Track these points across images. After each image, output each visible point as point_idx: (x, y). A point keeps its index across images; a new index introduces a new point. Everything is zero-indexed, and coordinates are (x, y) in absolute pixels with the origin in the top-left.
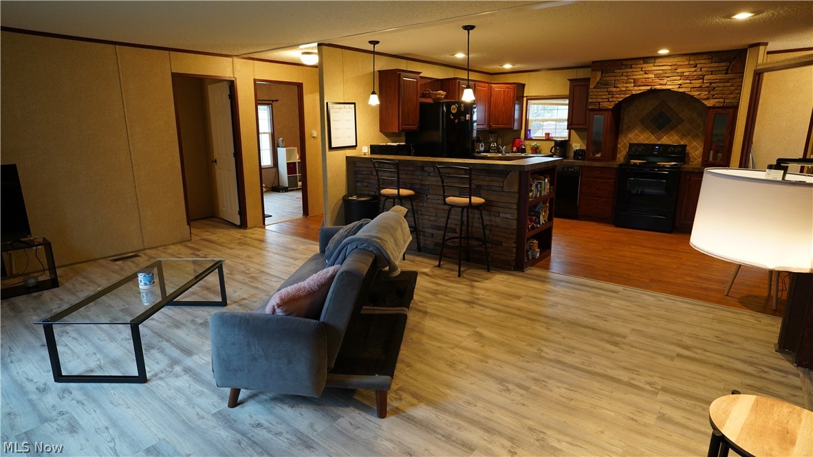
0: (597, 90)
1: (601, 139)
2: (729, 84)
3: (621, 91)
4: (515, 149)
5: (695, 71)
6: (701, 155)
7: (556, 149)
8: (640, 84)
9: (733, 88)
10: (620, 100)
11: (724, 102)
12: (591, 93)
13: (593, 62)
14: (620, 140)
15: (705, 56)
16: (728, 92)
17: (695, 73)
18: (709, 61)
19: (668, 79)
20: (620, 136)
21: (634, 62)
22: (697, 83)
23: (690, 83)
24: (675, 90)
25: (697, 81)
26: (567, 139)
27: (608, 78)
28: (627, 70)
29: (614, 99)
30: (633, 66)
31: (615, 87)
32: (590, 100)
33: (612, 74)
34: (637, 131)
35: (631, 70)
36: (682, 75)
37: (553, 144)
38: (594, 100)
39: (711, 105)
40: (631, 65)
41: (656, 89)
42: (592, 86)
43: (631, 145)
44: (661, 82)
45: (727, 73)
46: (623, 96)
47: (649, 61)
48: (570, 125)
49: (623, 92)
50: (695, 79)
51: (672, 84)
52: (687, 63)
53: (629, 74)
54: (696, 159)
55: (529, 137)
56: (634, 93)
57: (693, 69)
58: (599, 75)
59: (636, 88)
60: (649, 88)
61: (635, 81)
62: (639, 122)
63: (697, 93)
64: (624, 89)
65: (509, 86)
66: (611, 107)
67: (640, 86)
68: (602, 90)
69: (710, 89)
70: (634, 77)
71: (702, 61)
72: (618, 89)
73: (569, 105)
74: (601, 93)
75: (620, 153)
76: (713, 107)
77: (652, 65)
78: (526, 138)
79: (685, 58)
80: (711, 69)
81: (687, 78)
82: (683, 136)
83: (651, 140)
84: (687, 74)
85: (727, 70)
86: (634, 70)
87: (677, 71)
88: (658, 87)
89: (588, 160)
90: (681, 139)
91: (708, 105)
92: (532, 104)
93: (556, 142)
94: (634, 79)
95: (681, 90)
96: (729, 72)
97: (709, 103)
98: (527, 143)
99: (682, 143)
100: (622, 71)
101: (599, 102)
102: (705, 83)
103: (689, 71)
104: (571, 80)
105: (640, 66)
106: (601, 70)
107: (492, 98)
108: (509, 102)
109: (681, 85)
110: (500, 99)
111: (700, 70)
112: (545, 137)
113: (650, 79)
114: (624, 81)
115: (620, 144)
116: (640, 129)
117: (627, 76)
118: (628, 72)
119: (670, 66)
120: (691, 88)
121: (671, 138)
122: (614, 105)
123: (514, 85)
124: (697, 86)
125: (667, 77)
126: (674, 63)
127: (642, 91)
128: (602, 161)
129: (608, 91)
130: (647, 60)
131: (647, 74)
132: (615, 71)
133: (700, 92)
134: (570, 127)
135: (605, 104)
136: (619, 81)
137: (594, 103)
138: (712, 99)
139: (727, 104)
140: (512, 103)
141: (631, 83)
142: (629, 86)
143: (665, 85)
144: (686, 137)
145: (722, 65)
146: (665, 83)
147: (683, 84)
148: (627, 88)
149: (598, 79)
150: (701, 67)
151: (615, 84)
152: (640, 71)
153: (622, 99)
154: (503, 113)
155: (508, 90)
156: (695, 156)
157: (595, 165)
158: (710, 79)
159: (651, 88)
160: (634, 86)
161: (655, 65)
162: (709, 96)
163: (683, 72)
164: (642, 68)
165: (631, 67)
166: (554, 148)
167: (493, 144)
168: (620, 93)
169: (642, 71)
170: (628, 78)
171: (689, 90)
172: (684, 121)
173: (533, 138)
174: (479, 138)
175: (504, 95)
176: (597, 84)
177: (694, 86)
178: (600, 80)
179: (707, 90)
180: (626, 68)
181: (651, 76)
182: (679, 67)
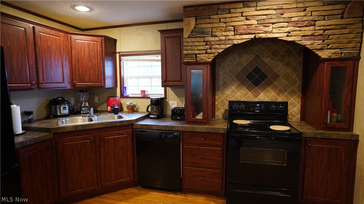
0: (193, 40)
1: (201, 95)
2: (346, 31)
3: (220, 40)
4: (109, 108)
5: (305, 16)
6: (299, 111)
7: (152, 109)
8: (242, 31)
9: (351, 36)
10: (220, 51)
11: (342, 53)
12: (185, 44)
13: (185, 7)
14: (217, 97)
16: (346, 41)
17: (305, 19)
19: (274, 26)
20: (217, 92)
21: (232, 6)
22: (308, 30)
23: (300, 31)
24: (283, 39)
25: (307, 28)
26: (163, 96)
27: (204, 26)
28: (225, 16)
29: (213, 51)
30: (232, 10)
31: (212, 36)
32: (185, 52)
33: (208, 21)
34: (233, 88)
35: (229, 15)
37: (148, 102)
38: (190, 52)
39: (327, 57)
40: (230, 9)
41: (260, 38)
42: (186, 35)
43: (231, 103)
44: (266, 29)
45: (342, 18)
46: (223, 46)
47: (250, 4)
48: (165, 81)
49: (222, 42)
50: (306, 26)
51: (279, 32)
52: (295, 5)
53: (228, 20)
54: (294, 116)
55: (125, 95)
56: (235, 42)
57: (303, 14)
58: (193, 21)
59: (237, 37)
60: (252, 36)
61: (235, 29)
62: (235, 78)
63: (309, 42)
64: (223, 38)
65: (94, 38)
66: (210, 60)
67: (241, 34)
68: (198, 39)
69: (323, 37)
70: (234, 24)
71: (312, 3)
72: (217, 39)
73: (162, 61)
74: (197, 44)
75: (218, 110)
76: (329, 60)
77: (254, 9)
78: (122, 96)
80: (323, 13)
81: (296, 24)
82: (280, 92)
83: (248, 97)
84: (296, 19)
85: (343, 14)
86: (233, 15)
87: (283, 16)
88: (263, 36)
89: (189, 123)
90: (279, 96)
91: (323, 57)
92: (125, 60)
93: (152, 100)
94: (234, 26)
95: (290, 39)
96: (345, 15)
97: (324, 54)
98: (123, 101)
99: (280, 99)
100: (220, 16)
101: (196, 54)
102: (317, 30)
103: (298, 15)
104: (162, 32)
105: (240, 10)
106: (194, 15)
107: (73, 51)
108: (96, 57)
109: (289, 33)
110: (84, 53)
111: (310, 15)
112: (141, 94)
113: (253, 26)
114: (222, 28)
115: (217, 101)
116: (236, 85)
117: (225, 23)
118: (227, 18)
119: (275, 10)
120: (302, 36)
121: (268, 94)
122: (213, 58)
123: (100, 38)
124: (308, 34)
125: (273, 24)
126: (280, 6)
127: (245, 41)
128: (204, 124)
129: (205, 40)
130: (248, 3)
131: (249, 20)
132: (211, 17)
133: (313, 41)
134: (165, 84)
135: (203, 56)
136: (217, 29)
137: (189, 56)
138: (327, 49)
139: (345, 55)
140: (100, 58)
141: (231, 31)
142: (229, 34)
143: (271, 33)
144: (283, 93)
145: (336, 8)
146: (270, 30)
147: (292, 31)
148: (227, 37)
149: (193, 27)
150: (312, 10)
151: (212, 32)
152: (240, 17)
153: (222, 50)
154: (89, 70)
155: (94, 44)
156: (294, 113)
157: (198, 130)
158: (324, 26)
159: (255, 36)
160: (234, 35)
161: (257, 9)
162: (323, 45)
163: (291, 18)
164: (242, 13)
165: (229, 12)
166: (150, 107)
167: (85, 104)
168: (219, 43)
169: (242, 16)
170: (227, 24)
171: (299, 38)
172: (279, 76)
173: (130, 96)
174: (63, 98)
175: (89, 48)
176: (192, 32)
177: (305, 34)
178: (195, 28)
179: (321, 38)
180: (223, 13)
181: (254, 22)
182: (286, 11)
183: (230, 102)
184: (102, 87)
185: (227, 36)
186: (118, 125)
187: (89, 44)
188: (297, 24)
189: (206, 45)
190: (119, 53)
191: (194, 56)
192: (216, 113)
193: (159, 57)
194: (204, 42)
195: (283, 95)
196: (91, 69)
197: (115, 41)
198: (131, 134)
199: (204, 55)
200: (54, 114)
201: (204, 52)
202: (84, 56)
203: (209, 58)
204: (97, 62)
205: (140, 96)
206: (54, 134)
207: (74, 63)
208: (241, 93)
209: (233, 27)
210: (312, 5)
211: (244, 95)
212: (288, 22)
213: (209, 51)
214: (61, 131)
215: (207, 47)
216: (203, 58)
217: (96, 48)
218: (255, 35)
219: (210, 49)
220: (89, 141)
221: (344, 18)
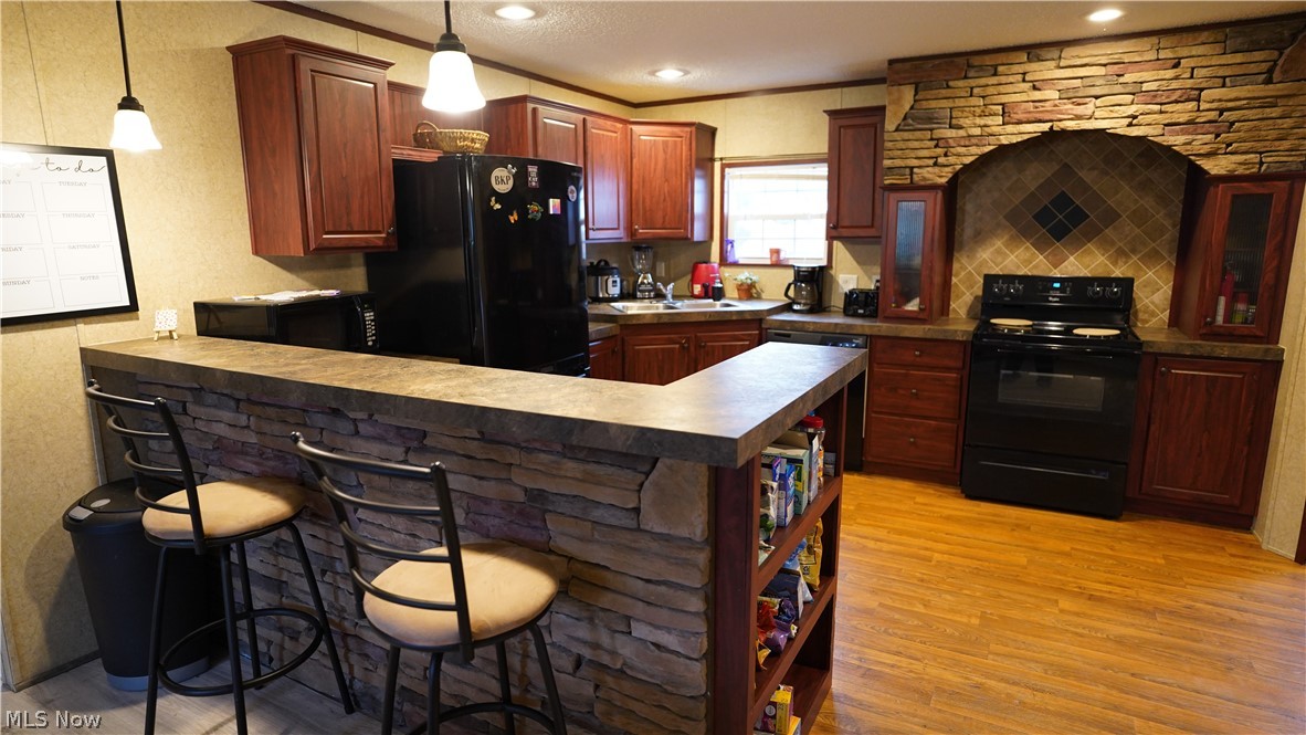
0: (906, 135)
1: (917, 261)
2: (1276, 112)
3: (969, 136)
4: (697, 289)
5: (1176, 78)
6: (1167, 304)
7: (798, 290)
8: (1021, 116)
9: (1288, 122)
10: (968, 160)
11: (1261, 163)
12: (888, 145)
13: (891, 62)
14: (956, 266)
15: (1204, 36)
16: (1273, 134)
17: (1174, 85)
18: (1218, 48)
19: (1099, 102)
20: (955, 254)
21: (1002, 58)
22: (1182, 112)
23: (1161, 112)
24: (1119, 131)
25: (1179, 107)
26: (824, 263)
27: (933, 104)
28: (983, 81)
29: (952, 159)
30: (1000, 69)
31: (950, 127)
32: (887, 163)
33: (944, 92)
34: (999, 243)
35: (994, 80)
36: (1136, 91)
37: (789, 276)
38: (898, 163)
39: (1223, 172)
40: (995, 67)
41: (1063, 131)
42: (890, 125)
43: (989, 280)
44: (1080, 110)
45: (1269, 81)
46: (974, 150)
47: (1044, 53)
48: (835, 228)
49: (974, 141)
50: (1177, 102)
51: (1109, 116)
52: (1152, 56)
53: (991, 90)
54: (1153, 314)
55: (730, 260)
56: (1005, 141)
57: (1170, 73)
58: (908, 94)
59: (1010, 128)
60: (1045, 127)
61: (1006, 110)
62: (1004, 221)
63: (1181, 139)
64: (977, 131)
65: (676, 130)
66: (944, 180)
67: (1020, 122)
68: (918, 134)
69: (1220, 127)
70: (1004, 99)
71: (1195, 51)
72: (962, 133)
73: (830, 178)
74: (916, 144)
75: (958, 297)
76: (1229, 178)
77: (1052, 64)
78: (724, 261)
79: (1146, 43)
80: (1222, 72)
81: (1152, 98)
82: (1120, 255)
83: (1035, 267)
84: (1153, 86)
85: (1270, 71)
86: (1003, 79)
87: (1121, 80)
88: (1071, 125)
89: (887, 319)
90: (1115, 263)
91: (1214, 172)
92: (735, 177)
93: (797, 272)
94: (1002, 104)
95: (1135, 132)
96: (1276, 76)
97: (1217, 167)
98: (727, 272)
99: (1117, 273)
100: (972, 82)
101: (912, 168)
102: (1203, 111)
103: (1159, 77)
104: (832, 114)
105: (1020, 68)
106: (912, 81)
107: (635, 161)
108: (679, 172)
109: (1135, 117)
110: (656, 164)
111: (1188, 75)
112: (771, 258)
113: (1048, 104)
114: (976, 109)
115: (956, 276)
116: (1006, 237)
117: (983, 97)
118: (987, 86)
119: (1105, 65)
120: (1165, 125)
121: (1087, 260)
122: (950, 175)
123: (688, 129)
124: (1181, 120)
125: (1097, 97)
126: (1116, 56)
127: (1026, 137)
128: (923, 321)
129: (934, 137)
130: (1038, 51)
131: (1039, 90)
132: (951, 83)
133: (1190, 137)
134: (834, 233)
135: (928, 172)
136: (962, 112)
137: (897, 171)
138: (1226, 153)
139: (1268, 167)
140: (687, 174)
141: (995, 115)
142: (989, 123)
143: (1090, 118)
144: (1127, 256)
145: (1255, 60)
146: (1089, 112)
147: (1141, 114)
148: (986, 129)
149: (907, 107)
150: (1193, 65)
151: (951, 118)
152: (1018, 82)
153: (971, 159)
154: (664, 200)
155: (675, 142)
156: (1152, 307)
157: (907, 334)
158: (1220, 100)
159: (1052, 127)
160: (1004, 124)
161: (1062, 64)
162: (1215, 146)
163: (1141, 83)
164: (1024, 74)
165: (993, 72)
166: (792, 286)
167: (644, 278)
168: (967, 143)
169: (1024, 81)
170: (988, 101)
171: (1158, 130)
172: (1120, 216)
173: (741, 262)
174: (606, 263)
175: (665, 152)
176: (905, 118)
177: (1173, 121)
178: (912, 108)
179: (1212, 130)
180: (981, 74)
181: (1050, 94)
182: (1131, 68)
183: (987, 277)
184: (687, 240)
185: (986, 126)
186: (734, 318)
187: (665, 143)
188: (1155, 96)
189: (936, 146)
190: (721, 159)
191: (908, 171)
192: (953, 305)
193: (823, 170)
194: (932, 139)
195: (1125, 263)
196: (668, 199)
197: (713, 131)
199: (928, 169)
200: (593, 295)
201: (931, 162)
202: (655, 169)
203: (941, 177)
204: (679, 183)
205: (768, 262)
206: (621, 326)
207: (635, 187)
208: (1016, 257)
209: (1000, 107)
210: (1194, 53)
211: (1025, 261)
212: (1134, 94)
213: (941, 160)
214: (634, 322)
215: (939, 151)
216: (927, 175)
217: (678, 152)
218: (1050, 124)
219: (946, 155)
221: (1275, 81)
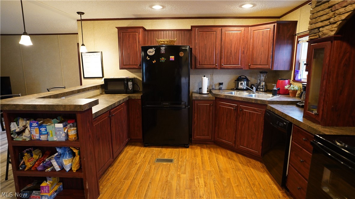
0: (318, 8)
29: (337, 18)
38: (313, 26)
42: (313, 5)
66: (333, 33)
74: (321, 13)
78: (294, 80)
93: (303, 86)
101: (319, 28)
122: (336, 29)
123: (273, 25)
155: (267, 31)
166: (303, 93)
175: (263, 35)
184: (269, 70)
187: (263, 32)
189: (331, 11)
190: (298, 34)
194: (328, 8)
196: (263, 53)
197: (296, 23)
198: (264, 113)
201: (327, 22)
202: (258, 43)
203: (332, 31)
204: (268, 47)
206: (215, 97)
213: (332, 20)
215: (331, 14)
216: (326, 32)
217: (269, 34)
219: (334, 16)
220: (233, 108)
